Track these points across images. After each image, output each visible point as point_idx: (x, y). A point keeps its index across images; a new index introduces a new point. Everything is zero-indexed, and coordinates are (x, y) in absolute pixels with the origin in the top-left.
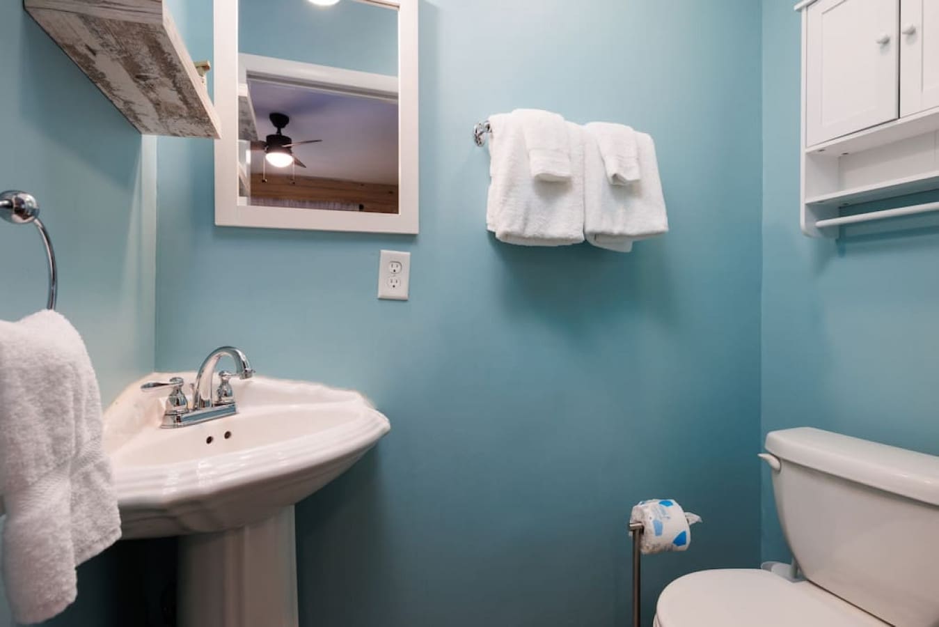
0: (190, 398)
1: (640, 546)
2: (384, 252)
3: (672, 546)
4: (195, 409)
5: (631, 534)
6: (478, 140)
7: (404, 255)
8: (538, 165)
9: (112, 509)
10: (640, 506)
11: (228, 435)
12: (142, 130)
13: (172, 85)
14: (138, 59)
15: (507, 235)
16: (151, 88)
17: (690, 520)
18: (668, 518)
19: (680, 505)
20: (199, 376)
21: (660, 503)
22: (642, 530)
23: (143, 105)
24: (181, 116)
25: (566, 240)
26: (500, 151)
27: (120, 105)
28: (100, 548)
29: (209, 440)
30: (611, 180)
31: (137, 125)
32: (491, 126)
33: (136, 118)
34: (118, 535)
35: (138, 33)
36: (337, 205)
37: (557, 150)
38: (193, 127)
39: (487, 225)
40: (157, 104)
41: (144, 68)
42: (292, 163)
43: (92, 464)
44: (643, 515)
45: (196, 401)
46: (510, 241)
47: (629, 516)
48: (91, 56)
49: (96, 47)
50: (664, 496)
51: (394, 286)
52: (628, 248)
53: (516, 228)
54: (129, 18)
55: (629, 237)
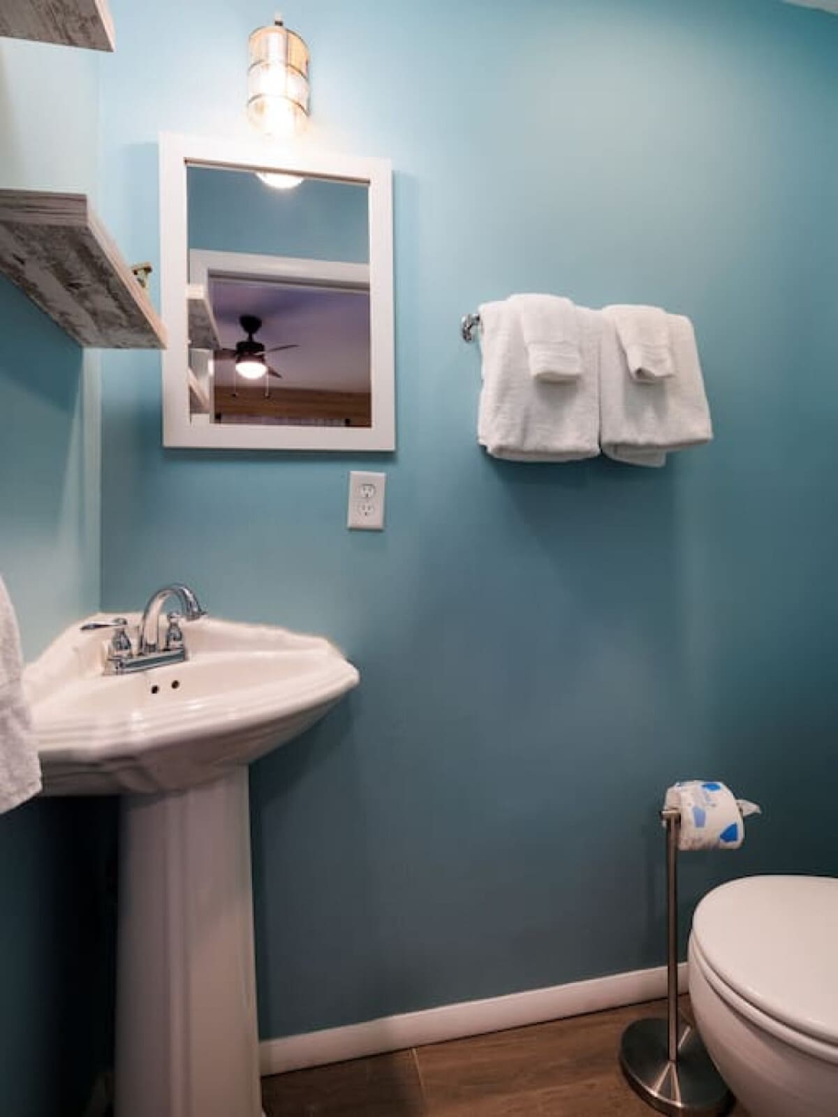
0: (134, 642)
1: (677, 840)
2: (355, 473)
3: (719, 842)
4: (140, 654)
5: (664, 823)
6: (467, 335)
7: (377, 476)
8: (538, 362)
9: (31, 759)
10: (676, 788)
11: (175, 685)
12: (84, 344)
13: (106, 291)
14: (67, 265)
15: (501, 449)
16: (84, 296)
17: (744, 808)
18: (714, 805)
19: (730, 788)
20: (144, 618)
21: (704, 786)
22: (679, 819)
23: (81, 317)
24: (121, 325)
25: (577, 453)
26: (493, 346)
27: (56, 317)
28: (17, 801)
29: (155, 690)
30: (635, 376)
31: (77, 338)
32: (482, 318)
33: (74, 330)
34: (38, 787)
35: (64, 237)
36: (321, 421)
37: (564, 342)
38: (136, 338)
39: (477, 438)
40: (94, 314)
41: (75, 275)
42: (266, 374)
43: (10, 709)
44: (680, 800)
45: (141, 645)
46: (506, 456)
47: (662, 801)
48: (20, 267)
49: (24, 255)
50: (710, 777)
51: (366, 514)
52: (659, 462)
53: (512, 441)
54: (53, 221)
55: (658, 447)
